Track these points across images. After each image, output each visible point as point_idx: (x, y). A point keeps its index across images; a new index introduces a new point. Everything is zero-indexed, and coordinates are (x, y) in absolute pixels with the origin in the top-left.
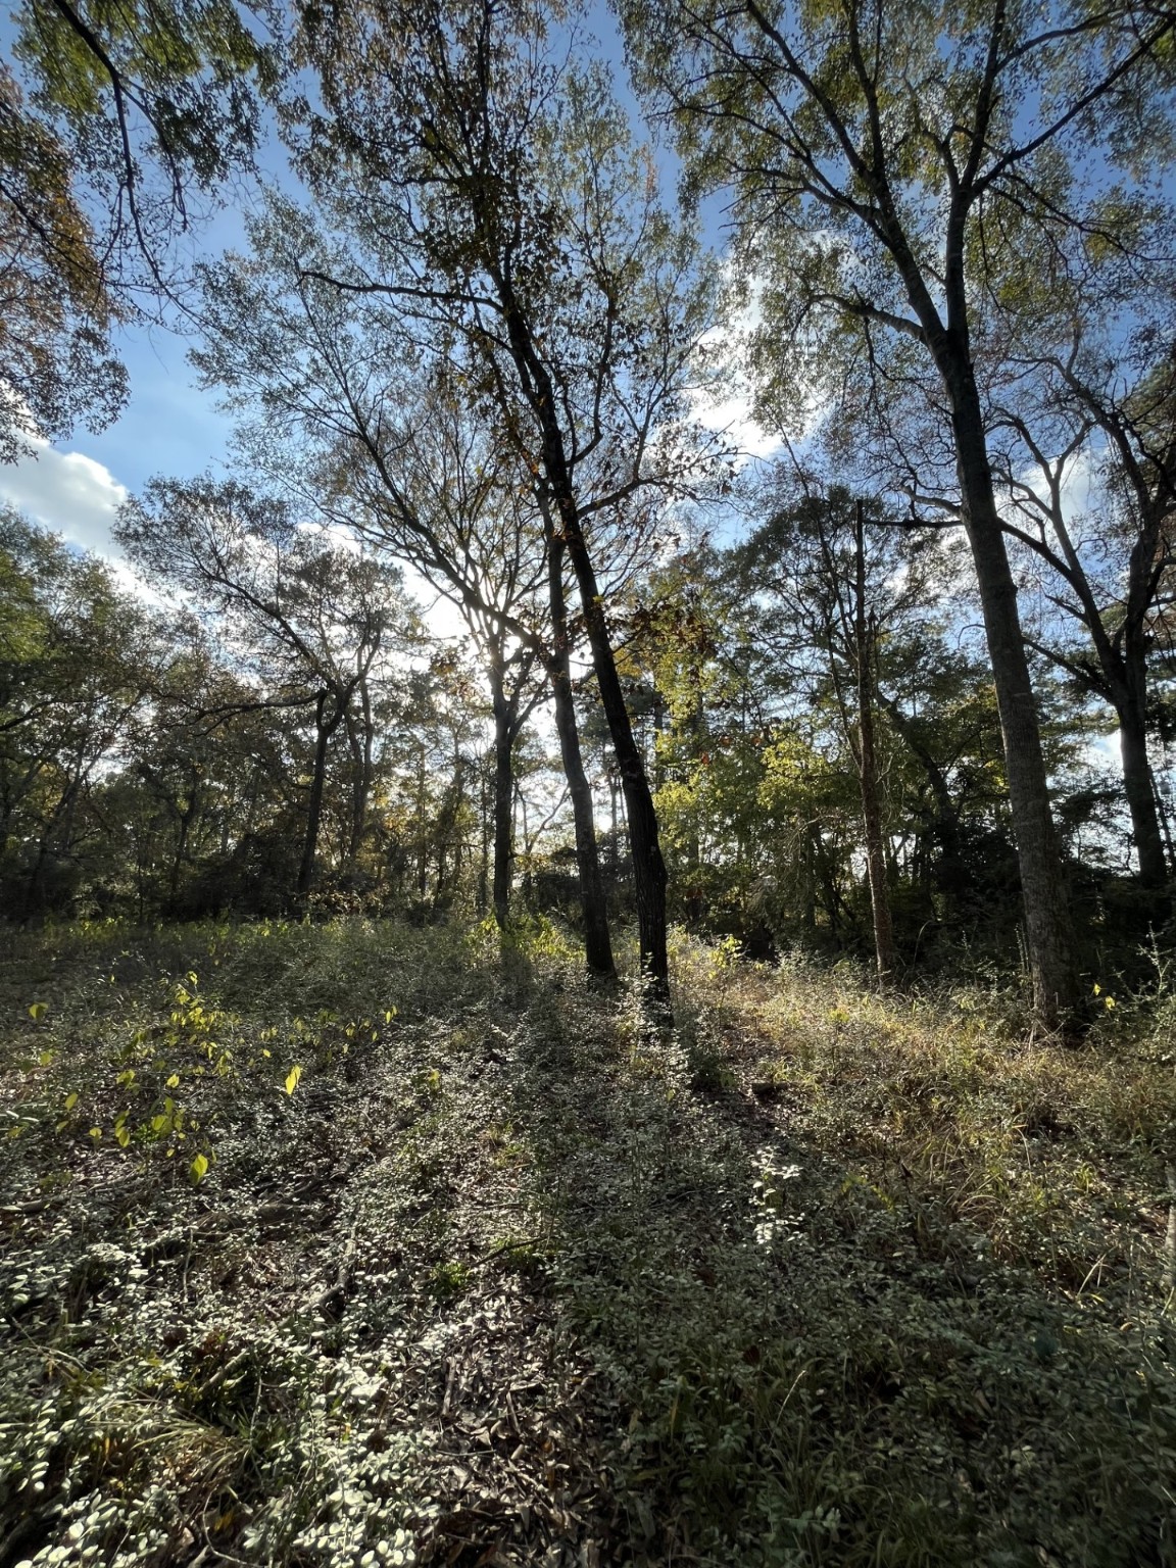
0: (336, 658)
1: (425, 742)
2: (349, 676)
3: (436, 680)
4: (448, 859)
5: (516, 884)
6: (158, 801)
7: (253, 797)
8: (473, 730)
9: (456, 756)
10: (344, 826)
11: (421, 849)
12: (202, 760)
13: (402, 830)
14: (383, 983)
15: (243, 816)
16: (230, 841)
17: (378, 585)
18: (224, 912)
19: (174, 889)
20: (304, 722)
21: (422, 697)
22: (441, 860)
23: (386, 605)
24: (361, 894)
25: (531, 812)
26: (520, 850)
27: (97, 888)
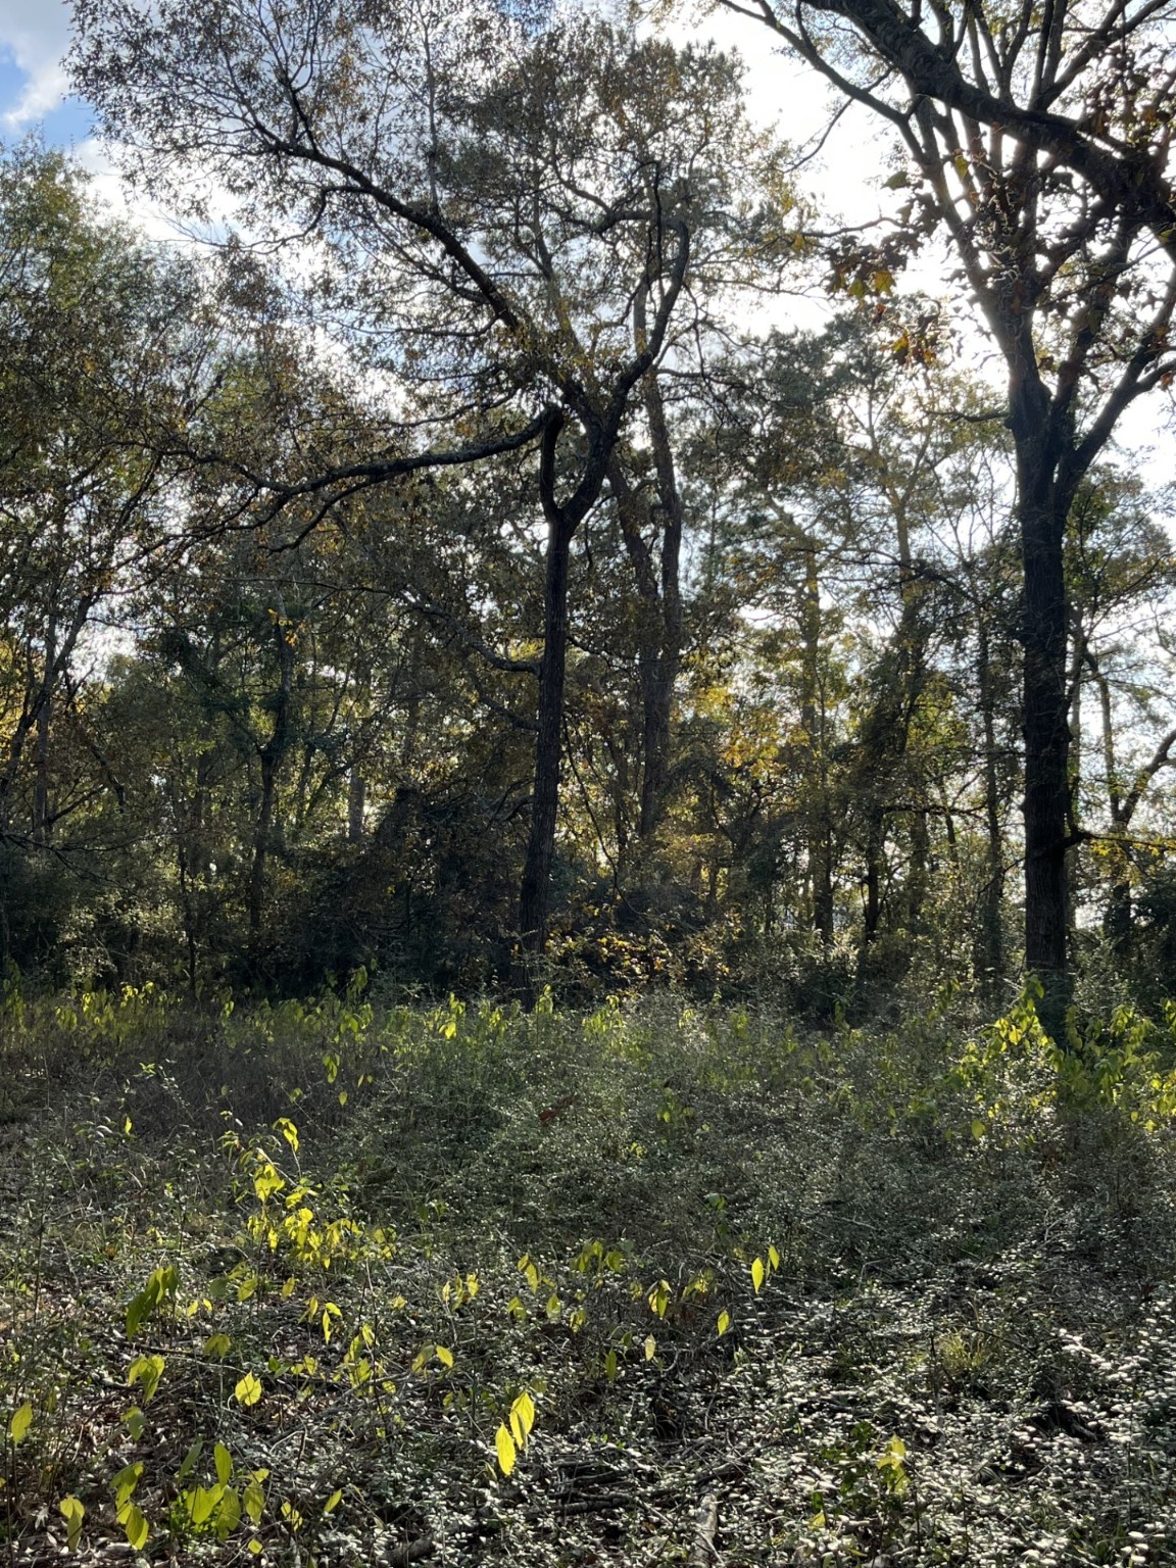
0: (580, 325)
1: (818, 531)
2: (615, 366)
3: (840, 356)
4: (890, 848)
5: (1087, 917)
6: (209, 717)
7: (410, 701)
8: (949, 488)
9: (904, 563)
10: (621, 766)
11: (818, 822)
12: (296, 614)
13: (764, 773)
14: (739, 1177)
15: (391, 746)
16: (367, 809)
17: (677, 107)
18: (359, 977)
19: (256, 923)
20: (511, 504)
21: (804, 407)
22: (872, 852)
23: (700, 162)
24: (672, 938)
25: (1124, 710)
26: (1096, 822)
27: (103, 919)
